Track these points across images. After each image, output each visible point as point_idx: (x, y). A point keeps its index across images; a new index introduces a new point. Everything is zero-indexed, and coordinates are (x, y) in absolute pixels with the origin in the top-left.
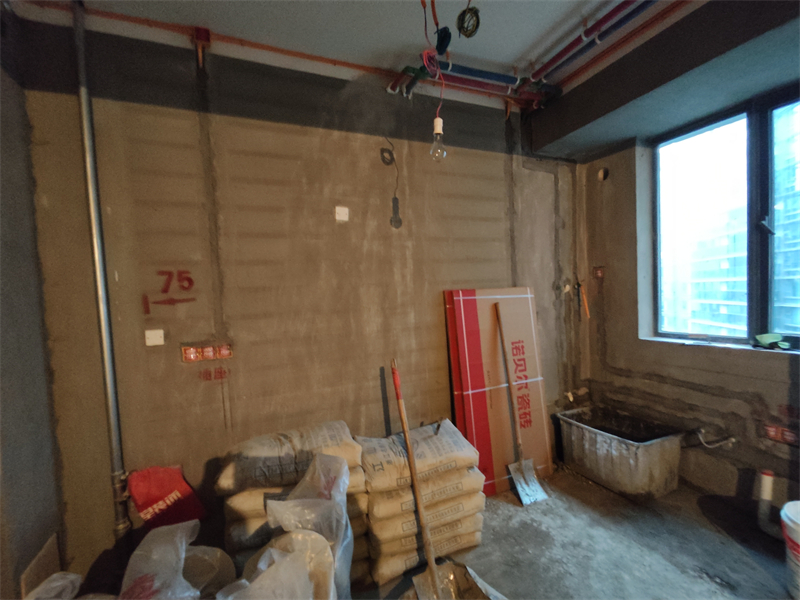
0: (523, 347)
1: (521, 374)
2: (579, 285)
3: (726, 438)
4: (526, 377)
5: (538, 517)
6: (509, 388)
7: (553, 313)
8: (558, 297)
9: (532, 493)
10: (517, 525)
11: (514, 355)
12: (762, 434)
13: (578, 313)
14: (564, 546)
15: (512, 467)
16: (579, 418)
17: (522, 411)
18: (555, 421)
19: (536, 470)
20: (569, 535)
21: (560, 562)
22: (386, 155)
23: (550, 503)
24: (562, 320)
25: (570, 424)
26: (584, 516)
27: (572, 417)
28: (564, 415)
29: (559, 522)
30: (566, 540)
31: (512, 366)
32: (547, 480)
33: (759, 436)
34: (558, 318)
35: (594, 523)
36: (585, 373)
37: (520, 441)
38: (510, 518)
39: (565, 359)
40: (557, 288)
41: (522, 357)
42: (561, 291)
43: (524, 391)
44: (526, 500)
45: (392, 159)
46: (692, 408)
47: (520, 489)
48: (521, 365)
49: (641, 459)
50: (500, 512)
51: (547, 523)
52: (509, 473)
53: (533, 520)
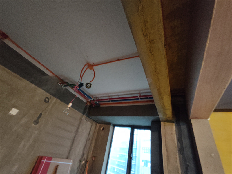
2: (87, 161)
22: (47, 99)
40: (80, 161)
45: (48, 102)
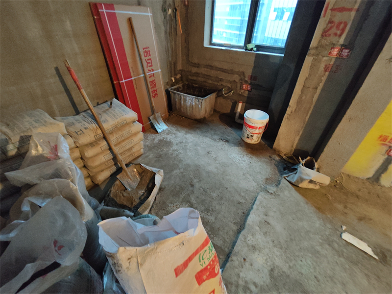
0: (149, 51)
1: (150, 68)
2: (176, 10)
3: (230, 91)
4: (153, 70)
5: (165, 136)
6: (145, 77)
7: (163, 28)
8: (165, 18)
9: (161, 127)
10: (157, 142)
11: (145, 56)
12: (241, 88)
13: (176, 29)
14: (177, 144)
15: (151, 118)
16: (177, 90)
17: (153, 89)
18: (168, 93)
19: (162, 117)
20: (179, 140)
21: (176, 150)
23: (169, 129)
24: (168, 34)
25: (175, 93)
26: (183, 131)
27: (174, 90)
28: (171, 89)
29: (174, 136)
30: (177, 142)
31: (145, 64)
32: (167, 120)
33: (240, 89)
34: (166, 32)
35: (187, 133)
36: (179, 67)
37: (154, 105)
38: (154, 139)
39: (170, 59)
40: (164, 10)
41: (149, 57)
42: (167, 13)
43: (152, 78)
44: (159, 131)
46: (221, 80)
47: (156, 127)
48: (150, 63)
49: (203, 105)
50: (149, 138)
51: (169, 138)
52: (150, 120)
53: (163, 138)
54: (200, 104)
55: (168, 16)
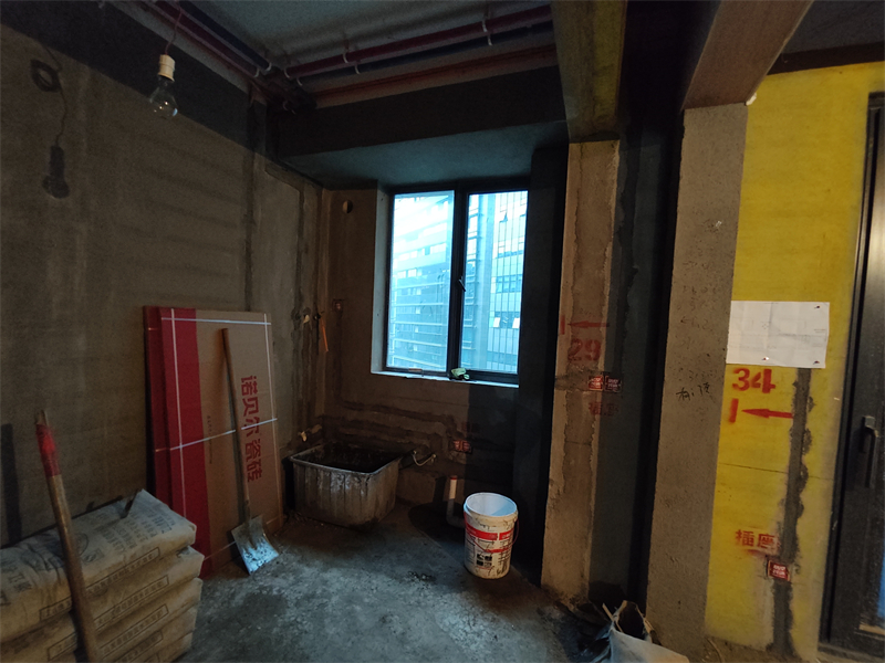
0: (255, 384)
1: (252, 417)
2: (319, 317)
3: (430, 456)
4: (258, 420)
5: (266, 582)
6: (236, 436)
7: (290, 345)
8: (297, 327)
9: (260, 556)
11: (244, 394)
12: (451, 448)
13: (316, 345)
14: (298, 604)
15: (235, 533)
16: (312, 458)
17: (251, 461)
18: (287, 465)
19: (265, 527)
20: (304, 588)
22: (44, 74)
23: (281, 560)
24: (300, 353)
25: (304, 466)
26: (317, 562)
27: (304, 458)
28: (297, 458)
29: (291, 578)
30: (299, 596)
31: (240, 407)
32: (276, 537)
34: (295, 351)
35: (327, 566)
36: (320, 409)
37: (248, 498)
39: (301, 396)
40: (296, 317)
41: (254, 395)
42: (300, 321)
43: (255, 437)
44: (253, 567)
45: (56, 85)
47: (245, 556)
48: (253, 406)
51: (279, 584)
52: (231, 538)
53: (262, 588)
54: (364, 486)
55: (302, 327)
